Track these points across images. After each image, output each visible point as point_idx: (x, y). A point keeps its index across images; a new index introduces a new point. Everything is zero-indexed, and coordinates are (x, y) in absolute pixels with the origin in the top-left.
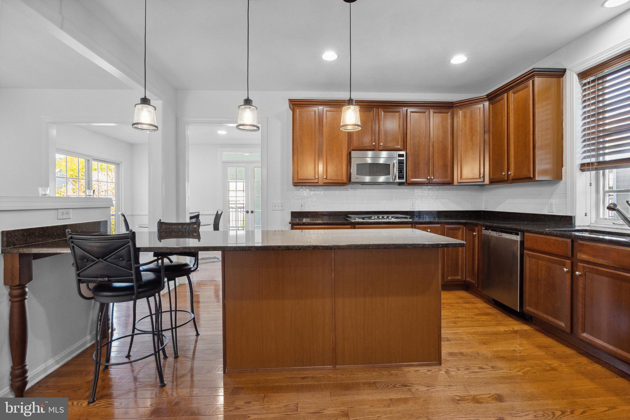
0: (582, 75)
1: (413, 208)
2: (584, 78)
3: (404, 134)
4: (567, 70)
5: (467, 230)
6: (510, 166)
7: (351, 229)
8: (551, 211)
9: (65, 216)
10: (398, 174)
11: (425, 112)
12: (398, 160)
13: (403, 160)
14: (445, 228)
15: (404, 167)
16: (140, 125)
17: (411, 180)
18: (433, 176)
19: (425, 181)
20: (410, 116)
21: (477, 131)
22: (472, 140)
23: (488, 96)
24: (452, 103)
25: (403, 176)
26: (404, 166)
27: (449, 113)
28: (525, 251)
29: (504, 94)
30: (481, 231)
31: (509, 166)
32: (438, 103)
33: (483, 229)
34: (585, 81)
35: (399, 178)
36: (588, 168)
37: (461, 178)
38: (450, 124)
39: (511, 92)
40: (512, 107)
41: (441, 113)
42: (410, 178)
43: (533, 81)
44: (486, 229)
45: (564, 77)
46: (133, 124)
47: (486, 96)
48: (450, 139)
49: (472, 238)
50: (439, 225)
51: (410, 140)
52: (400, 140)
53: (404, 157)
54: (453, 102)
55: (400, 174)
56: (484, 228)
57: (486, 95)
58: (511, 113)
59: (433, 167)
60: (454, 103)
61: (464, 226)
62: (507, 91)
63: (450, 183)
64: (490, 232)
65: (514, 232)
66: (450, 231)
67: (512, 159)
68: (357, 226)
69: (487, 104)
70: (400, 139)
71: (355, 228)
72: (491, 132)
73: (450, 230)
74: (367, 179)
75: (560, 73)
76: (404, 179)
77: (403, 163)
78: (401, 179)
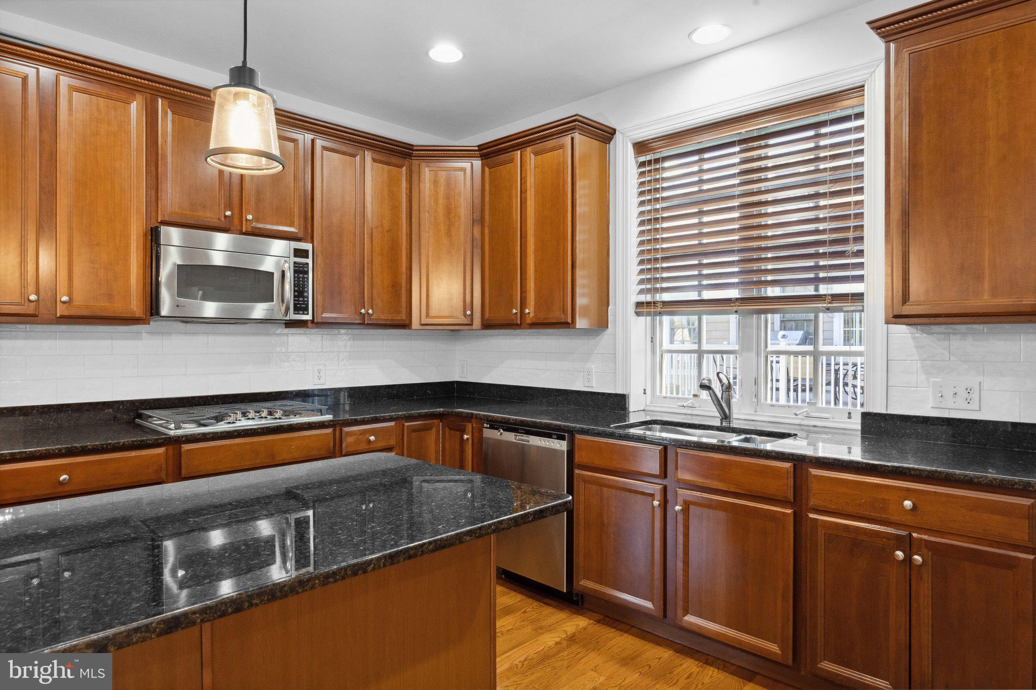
0: (641, 147)
1: (320, 382)
2: (643, 152)
3: (305, 200)
4: (617, 132)
5: (447, 430)
6: (528, 297)
8: (588, 384)
10: (294, 300)
11: (354, 156)
12: (295, 263)
13: (307, 264)
14: (405, 428)
17: (324, 315)
18: (372, 309)
19: (355, 319)
20: (322, 157)
21: (460, 217)
22: (449, 234)
23: (481, 147)
24: (410, 147)
25: (307, 306)
26: (308, 278)
27: (404, 168)
28: (577, 471)
29: (516, 152)
30: (481, 432)
31: (526, 297)
32: (383, 140)
33: (487, 428)
34: (642, 159)
35: (297, 309)
36: (647, 310)
37: (428, 315)
38: (406, 194)
39: (529, 149)
40: (530, 181)
41: (388, 164)
42: (322, 309)
43: (572, 139)
44: (492, 427)
45: (611, 143)
47: (477, 148)
48: (406, 226)
49: (457, 446)
50: (392, 424)
51: (322, 217)
52: (296, 214)
54: (413, 145)
55: (298, 301)
56: (488, 426)
57: (478, 146)
58: (528, 192)
59: (372, 288)
60: (415, 148)
61: (439, 421)
62: (522, 146)
63: (405, 325)
64: (501, 434)
65: (555, 434)
66: (414, 434)
67: (531, 285)
68: (186, 447)
69: (478, 163)
70: (296, 210)
72: (487, 224)
73: (413, 432)
74: (210, 309)
75: (606, 135)
76: (308, 314)
77: (307, 273)
78: (300, 312)
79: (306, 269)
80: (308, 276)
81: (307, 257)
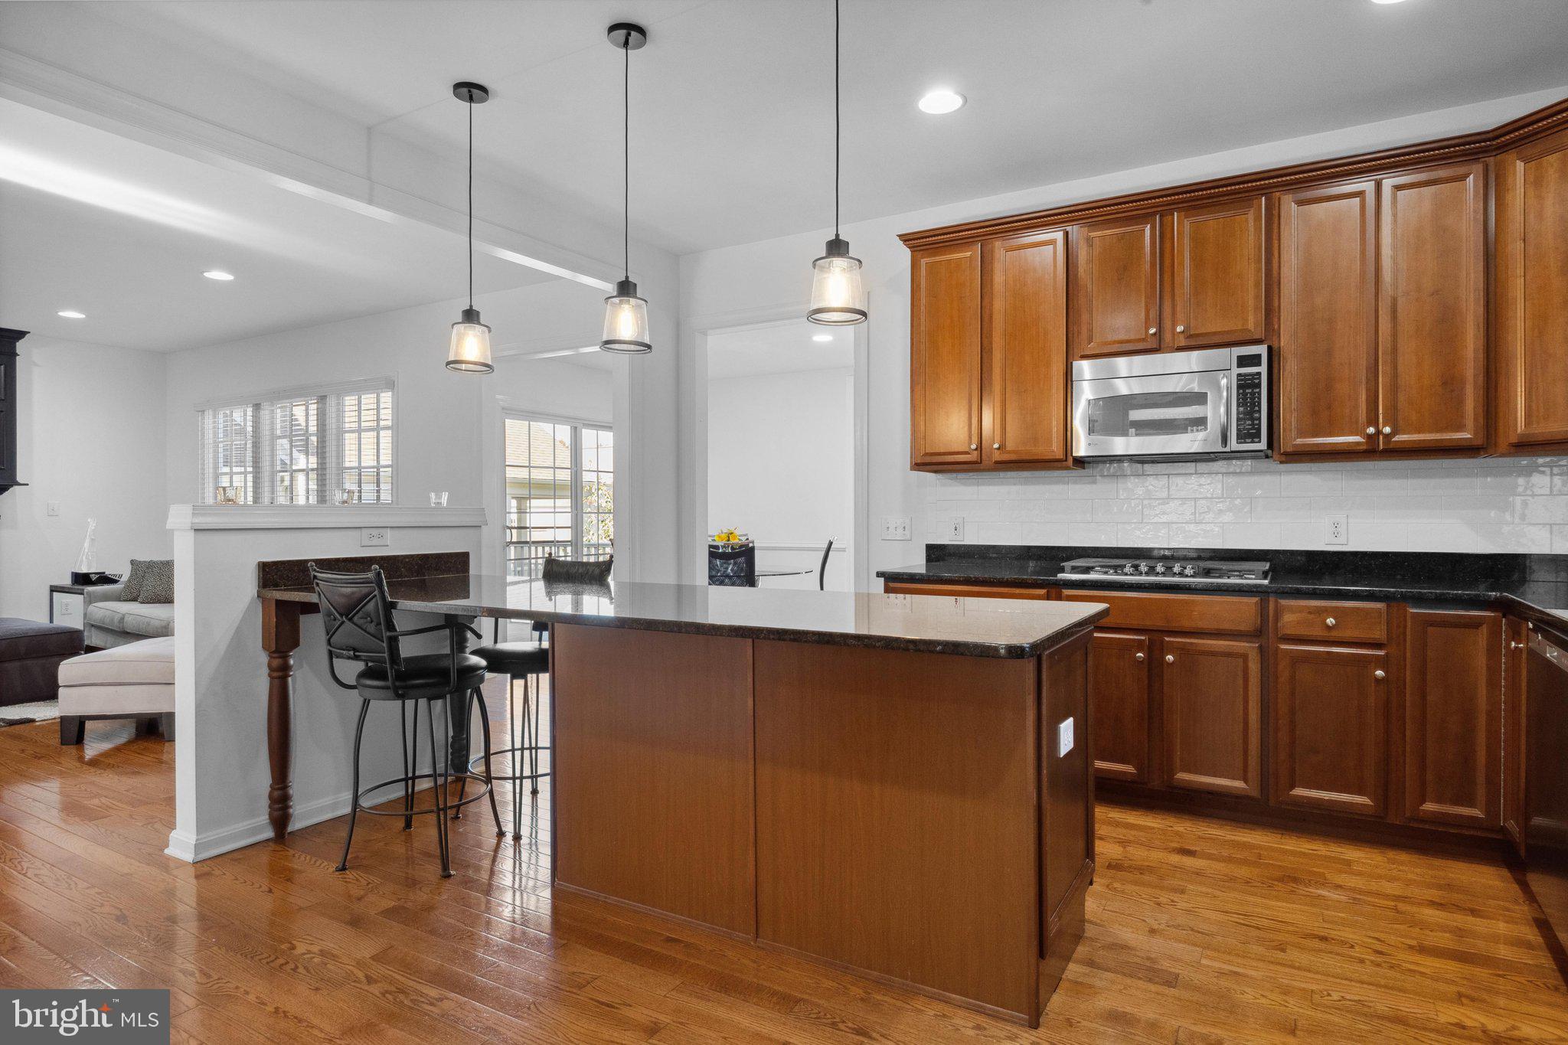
1: (1336, 541)
3: (1266, 285)
7: (1048, 599)
9: (375, 542)
10: (1237, 425)
11: (1357, 194)
12: (1239, 375)
13: (1259, 374)
14: (1409, 617)
15: (1260, 398)
16: (464, 365)
17: (1299, 441)
18: (1393, 427)
19: (1358, 443)
20: (1295, 217)
25: (1259, 430)
26: (1260, 394)
27: (1471, 178)
30: (1529, 638)
33: (1531, 629)
35: (1242, 437)
42: (1294, 434)
44: (1534, 630)
46: (448, 363)
50: (1379, 605)
53: (1260, 365)
55: (1244, 425)
56: (1532, 626)
61: (1501, 615)
64: (1539, 643)
66: (1430, 629)
68: (1067, 592)
71: (1059, 598)
73: (1431, 625)
76: (1260, 442)
77: (1259, 385)
78: (1247, 440)
79: (1257, 381)
80: (1260, 391)
81: (1259, 364)
